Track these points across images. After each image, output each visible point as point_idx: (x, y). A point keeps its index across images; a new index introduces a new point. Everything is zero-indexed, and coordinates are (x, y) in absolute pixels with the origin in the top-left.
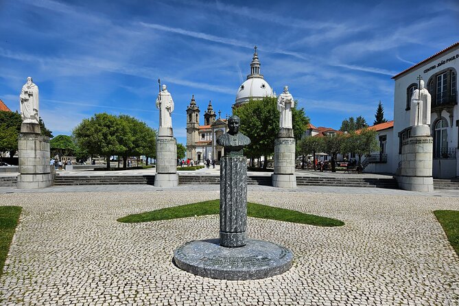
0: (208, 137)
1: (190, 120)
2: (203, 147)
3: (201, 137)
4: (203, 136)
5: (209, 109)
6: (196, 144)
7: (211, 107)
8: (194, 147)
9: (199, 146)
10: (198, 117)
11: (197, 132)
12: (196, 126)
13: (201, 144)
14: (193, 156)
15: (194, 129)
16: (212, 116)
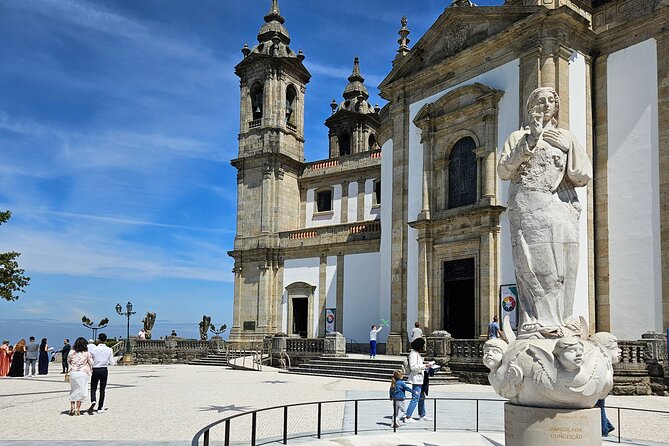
0: (352, 202)
1: (257, 116)
2: (322, 253)
3: (311, 206)
4: (324, 203)
5: (347, 96)
6: (285, 243)
7: (358, 85)
8: (273, 257)
9: (301, 253)
10: (299, 105)
11: (290, 180)
12: (287, 145)
13: (310, 241)
14: (267, 307)
15: (277, 162)
16: (363, 120)
